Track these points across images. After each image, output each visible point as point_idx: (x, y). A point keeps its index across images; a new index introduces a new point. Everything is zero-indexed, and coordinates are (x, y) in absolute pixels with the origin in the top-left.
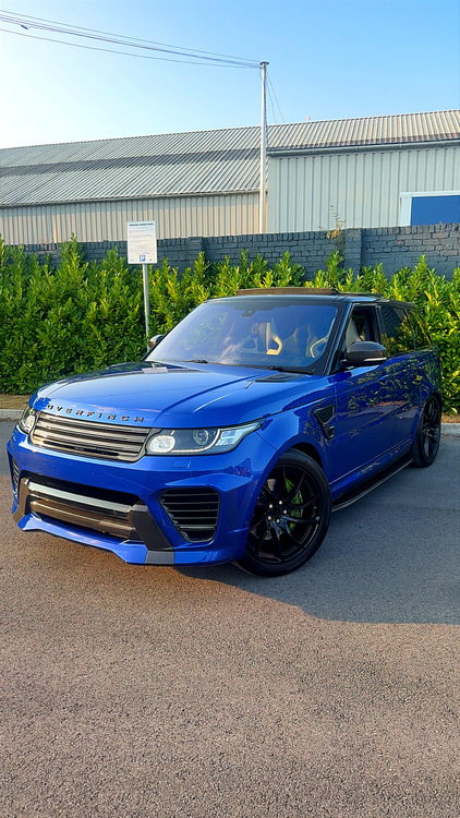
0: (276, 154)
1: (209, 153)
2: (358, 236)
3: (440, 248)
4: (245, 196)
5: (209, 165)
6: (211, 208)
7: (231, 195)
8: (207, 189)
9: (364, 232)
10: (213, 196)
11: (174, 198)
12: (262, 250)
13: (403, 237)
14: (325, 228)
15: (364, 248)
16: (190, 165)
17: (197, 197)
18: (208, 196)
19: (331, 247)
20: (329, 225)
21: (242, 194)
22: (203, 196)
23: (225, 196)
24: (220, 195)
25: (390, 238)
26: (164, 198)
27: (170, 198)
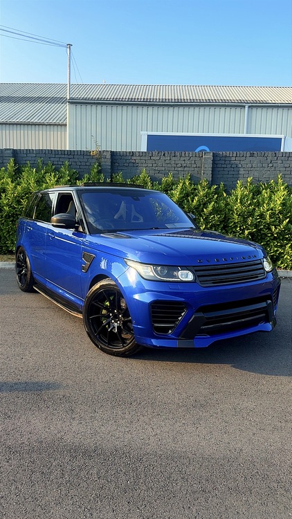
0: (74, 102)
1: (39, 98)
2: (109, 156)
3: (155, 165)
4: (59, 127)
5: (38, 105)
6: (37, 132)
7: (50, 125)
8: (35, 120)
9: (113, 153)
10: (39, 125)
11: (13, 124)
12: (52, 159)
13: (135, 158)
14: (89, 149)
15: (113, 163)
16: (26, 104)
17: (28, 125)
18: (35, 125)
19: (94, 160)
20: (91, 147)
21: (58, 125)
22: (32, 125)
23: (46, 125)
24: (43, 125)
25: (127, 158)
26: (6, 124)
27: (10, 124)
